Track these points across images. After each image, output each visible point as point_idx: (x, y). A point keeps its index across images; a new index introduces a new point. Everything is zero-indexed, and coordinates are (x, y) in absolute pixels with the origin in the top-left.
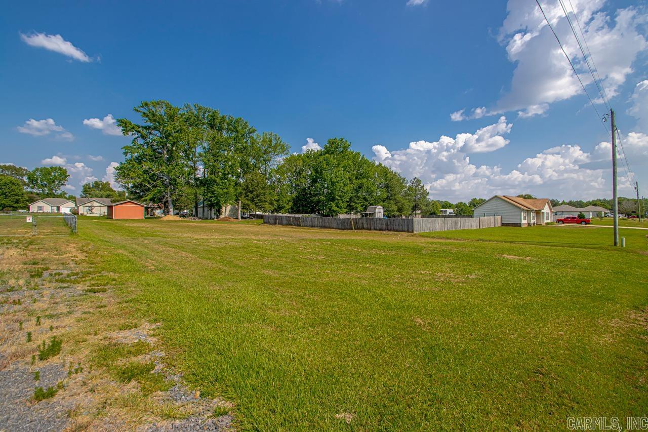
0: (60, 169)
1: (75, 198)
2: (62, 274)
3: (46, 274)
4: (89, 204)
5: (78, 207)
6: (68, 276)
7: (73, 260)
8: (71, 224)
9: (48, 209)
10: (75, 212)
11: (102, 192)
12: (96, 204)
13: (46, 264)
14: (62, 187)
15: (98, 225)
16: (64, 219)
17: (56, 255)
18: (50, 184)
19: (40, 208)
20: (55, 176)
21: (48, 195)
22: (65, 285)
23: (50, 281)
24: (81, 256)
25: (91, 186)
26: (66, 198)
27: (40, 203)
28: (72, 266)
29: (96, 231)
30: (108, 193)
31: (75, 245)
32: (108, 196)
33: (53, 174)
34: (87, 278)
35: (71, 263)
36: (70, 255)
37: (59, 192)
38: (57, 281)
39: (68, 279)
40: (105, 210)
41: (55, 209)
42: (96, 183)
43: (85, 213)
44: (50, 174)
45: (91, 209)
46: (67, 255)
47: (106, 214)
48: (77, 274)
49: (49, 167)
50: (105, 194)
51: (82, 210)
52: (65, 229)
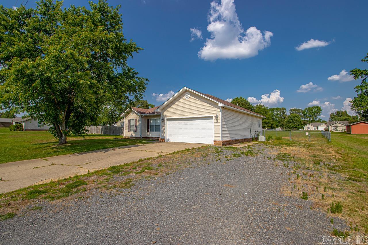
0: (317, 107)
1: (325, 122)
2: (330, 165)
3: (321, 163)
4: (335, 125)
5: (328, 127)
6: (334, 167)
7: (334, 158)
8: (327, 137)
9: (312, 128)
10: (327, 130)
11: (342, 117)
12: (338, 125)
13: (320, 158)
14: (319, 117)
15: (342, 137)
16: (322, 134)
17: (324, 153)
18: (312, 115)
19: (309, 128)
20: (315, 111)
21: (312, 121)
22: (333, 172)
23: (325, 168)
24: (338, 156)
25: (335, 114)
26: (321, 122)
27: (309, 126)
28: (334, 161)
29: (342, 141)
30: (346, 117)
31: (333, 149)
32: (346, 120)
33: (314, 110)
34: (346, 170)
35: (333, 159)
36: (331, 154)
37: (317, 119)
38: (328, 168)
39: (334, 169)
40: (345, 128)
41: (316, 128)
42: (338, 112)
43: (333, 130)
44: (312, 110)
45: (336, 128)
46: (330, 154)
47: (346, 130)
48: (339, 166)
49: (312, 107)
50: (344, 118)
51: (331, 128)
52: (324, 139)
